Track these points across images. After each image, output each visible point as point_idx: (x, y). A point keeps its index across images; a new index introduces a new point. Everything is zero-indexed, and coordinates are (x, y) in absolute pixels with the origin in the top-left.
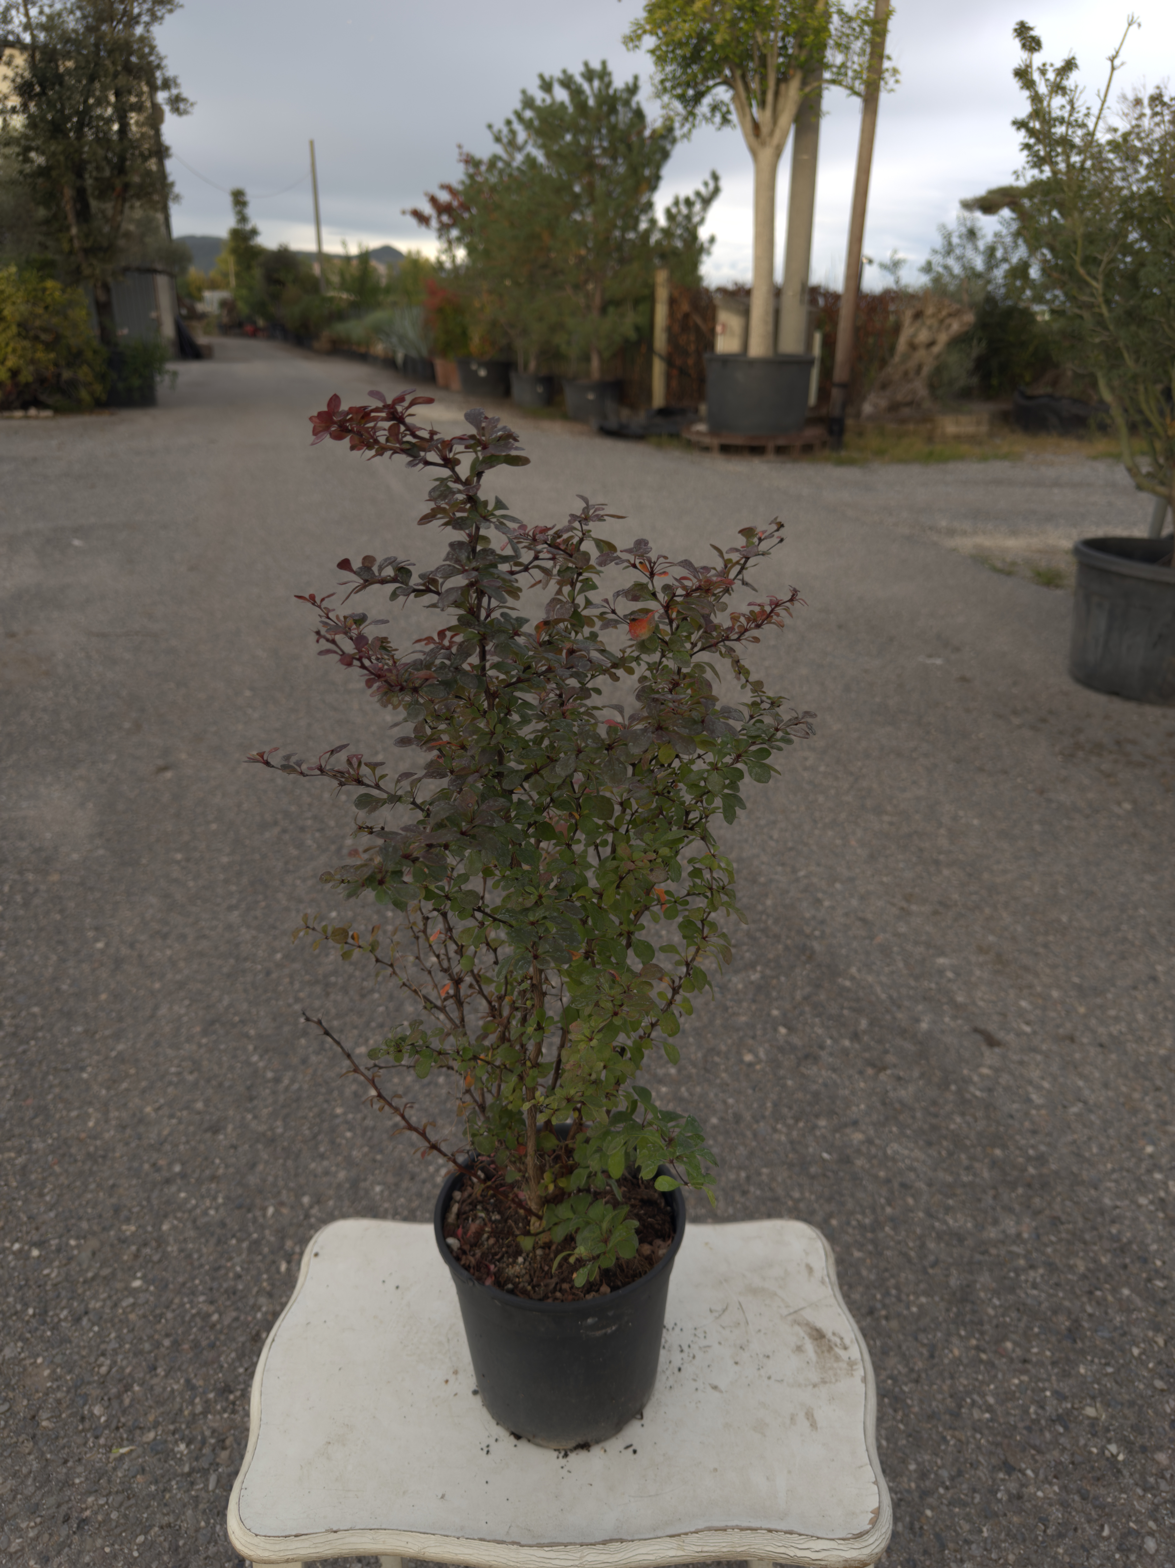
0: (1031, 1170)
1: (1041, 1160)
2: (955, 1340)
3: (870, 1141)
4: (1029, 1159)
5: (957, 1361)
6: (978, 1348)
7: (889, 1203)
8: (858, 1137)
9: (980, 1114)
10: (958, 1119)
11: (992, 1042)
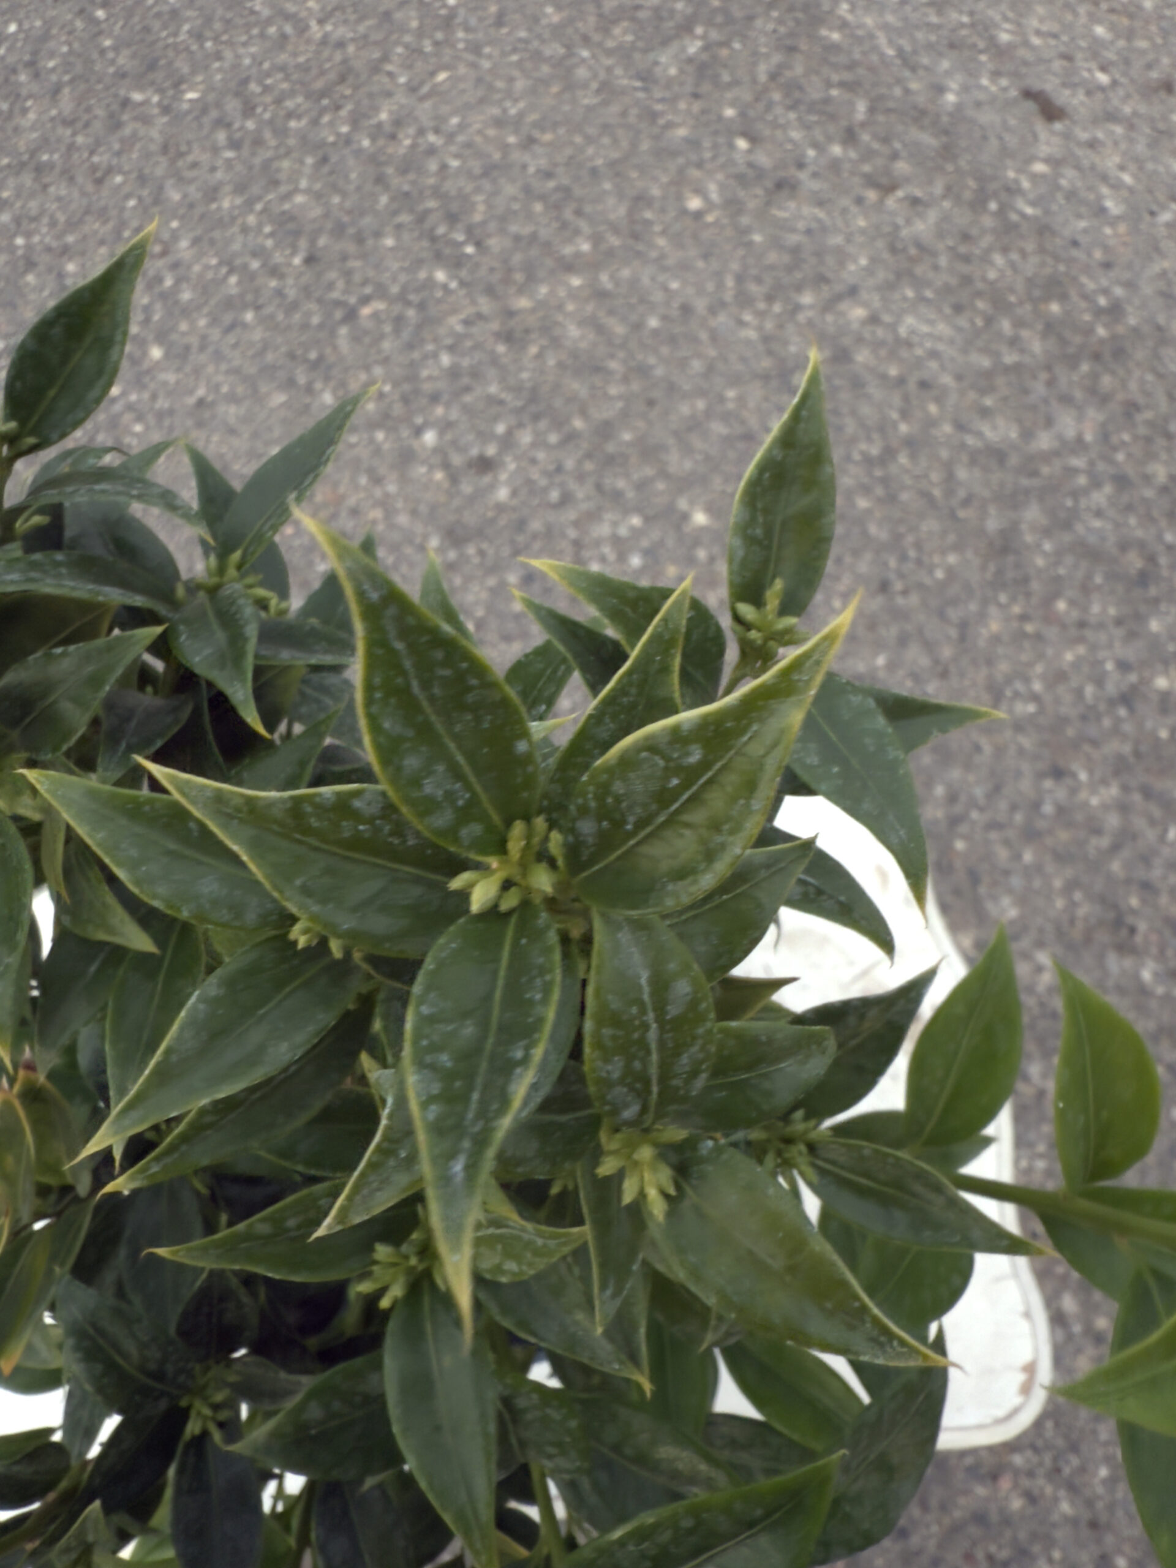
0: (1101, 332)
1: (1115, 311)
2: (993, 610)
3: (873, 319)
4: (1099, 312)
5: (996, 639)
6: (1024, 618)
7: (905, 415)
8: (858, 313)
9: (1030, 246)
10: (999, 259)
11: (1051, 112)
